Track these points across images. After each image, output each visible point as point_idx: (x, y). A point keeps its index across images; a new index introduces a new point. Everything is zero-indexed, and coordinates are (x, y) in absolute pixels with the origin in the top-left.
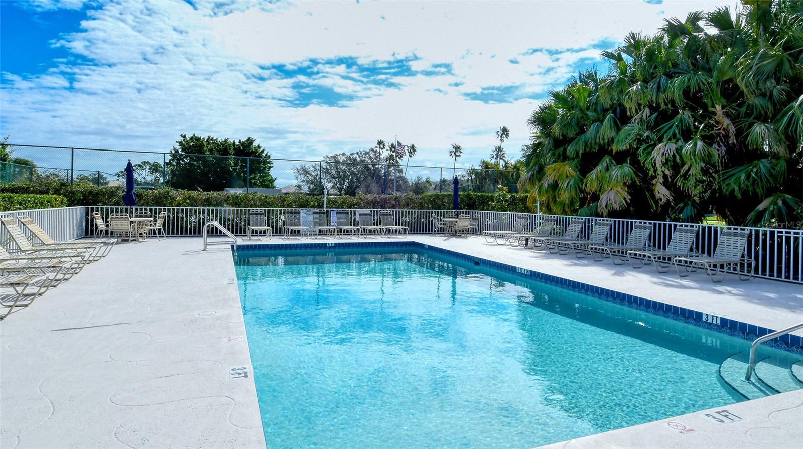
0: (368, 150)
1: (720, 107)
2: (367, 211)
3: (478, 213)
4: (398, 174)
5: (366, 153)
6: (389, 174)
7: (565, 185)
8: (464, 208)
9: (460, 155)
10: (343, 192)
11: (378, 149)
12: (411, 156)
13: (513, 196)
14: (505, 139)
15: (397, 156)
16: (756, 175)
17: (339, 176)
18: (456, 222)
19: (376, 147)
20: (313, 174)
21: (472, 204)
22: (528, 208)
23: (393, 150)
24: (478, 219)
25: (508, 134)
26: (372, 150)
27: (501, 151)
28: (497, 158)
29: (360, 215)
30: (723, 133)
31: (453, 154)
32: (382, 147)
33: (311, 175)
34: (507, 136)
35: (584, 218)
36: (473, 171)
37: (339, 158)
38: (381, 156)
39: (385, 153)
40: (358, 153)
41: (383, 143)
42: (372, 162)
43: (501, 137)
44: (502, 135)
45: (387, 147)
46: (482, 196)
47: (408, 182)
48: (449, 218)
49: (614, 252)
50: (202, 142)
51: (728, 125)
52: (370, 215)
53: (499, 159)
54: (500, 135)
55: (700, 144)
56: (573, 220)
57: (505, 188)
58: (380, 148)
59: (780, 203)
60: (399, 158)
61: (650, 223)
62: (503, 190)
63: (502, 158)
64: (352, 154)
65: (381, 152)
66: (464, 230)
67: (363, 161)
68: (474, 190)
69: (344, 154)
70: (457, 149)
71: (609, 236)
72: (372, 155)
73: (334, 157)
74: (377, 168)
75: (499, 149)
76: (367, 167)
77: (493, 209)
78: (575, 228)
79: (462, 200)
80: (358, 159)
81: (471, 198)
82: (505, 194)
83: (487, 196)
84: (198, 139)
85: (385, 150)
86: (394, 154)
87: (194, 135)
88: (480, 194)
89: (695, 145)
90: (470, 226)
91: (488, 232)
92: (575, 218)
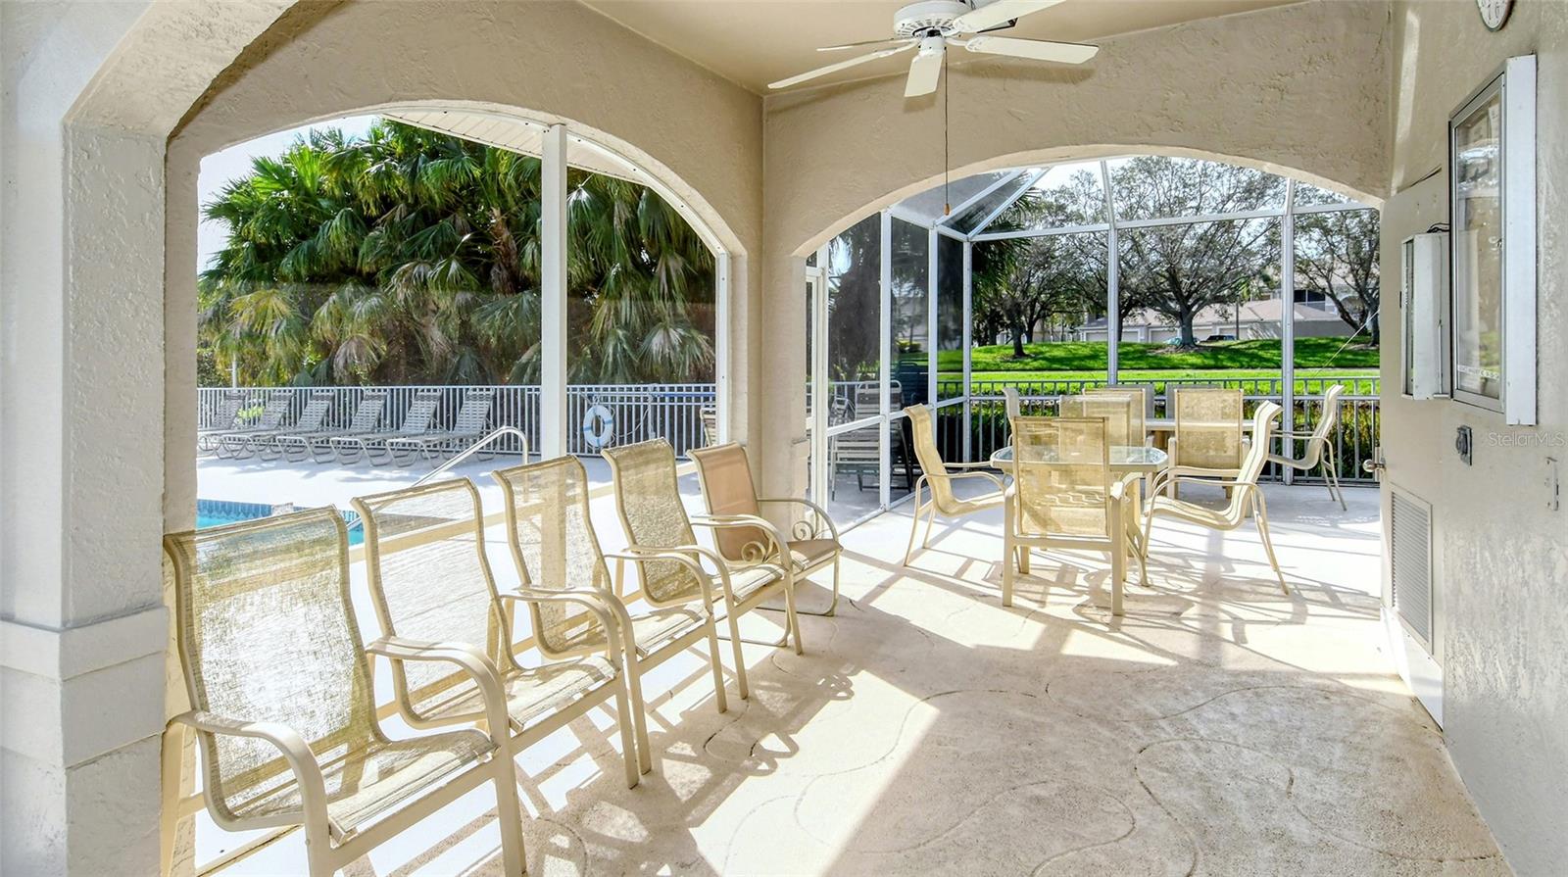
1: (499, 210)
30: (503, 249)
35: (293, 389)
49: (435, 446)
51: (508, 238)
55: (454, 265)
61: (385, 390)
71: (382, 417)
78: (316, 409)
89: (448, 267)
92: (280, 391)
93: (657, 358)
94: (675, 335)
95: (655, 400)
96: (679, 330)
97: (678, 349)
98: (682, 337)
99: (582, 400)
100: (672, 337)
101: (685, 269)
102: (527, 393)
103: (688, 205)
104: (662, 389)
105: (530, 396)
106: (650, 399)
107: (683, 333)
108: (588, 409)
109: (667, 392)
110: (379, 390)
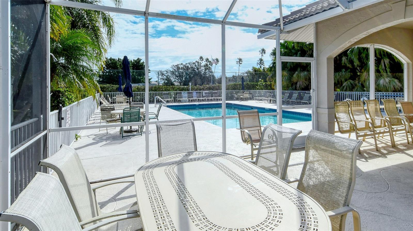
0: (194, 62)
2: (208, 92)
3: (252, 91)
4: (210, 74)
5: (194, 63)
6: (206, 74)
7: (284, 79)
8: (246, 89)
9: (241, 63)
10: (182, 84)
11: (200, 61)
12: (217, 64)
13: (265, 84)
14: (264, 55)
15: (210, 64)
16: (341, 74)
17: (180, 76)
18: (243, 95)
19: (199, 60)
20: (166, 75)
21: (249, 87)
22: (272, 88)
23: (208, 61)
24: (252, 93)
25: (265, 52)
26: (197, 62)
27: (262, 61)
28: (260, 64)
29: (205, 93)
31: (238, 63)
32: (202, 60)
33: (165, 75)
34: (265, 53)
36: (248, 72)
37: (179, 66)
38: (201, 65)
39: (203, 63)
40: (189, 63)
41: (202, 57)
42: (197, 67)
43: (262, 53)
44: (262, 52)
45: (204, 60)
46: (253, 84)
47: (215, 78)
48: (240, 93)
50: (116, 61)
52: (209, 93)
53: (261, 65)
54: (261, 52)
56: (295, 92)
57: (262, 80)
58: (201, 60)
59: (349, 83)
60: (211, 65)
62: (262, 81)
63: (262, 64)
64: (186, 64)
65: (202, 63)
66: (247, 98)
67: (192, 67)
68: (250, 82)
69: (182, 64)
70: (240, 60)
72: (196, 64)
73: (177, 66)
74: (199, 71)
75: (261, 60)
76: (194, 70)
77: (258, 89)
79: (245, 86)
80: (190, 66)
81: (249, 85)
82: (262, 83)
83: (255, 84)
84: (114, 60)
85: (203, 61)
86: (208, 63)
87: (111, 57)
88: (252, 83)
90: (248, 97)
91: (256, 98)
93: (382, 86)
94: (387, 80)
95: (381, 96)
96: (388, 78)
97: (388, 83)
98: (389, 80)
99: (360, 96)
100: (386, 80)
101: (390, 62)
102: (344, 93)
103: (397, 54)
104: (383, 94)
105: (345, 95)
106: (379, 96)
107: (389, 79)
108: (361, 98)
109: (385, 94)
110: (308, 92)
